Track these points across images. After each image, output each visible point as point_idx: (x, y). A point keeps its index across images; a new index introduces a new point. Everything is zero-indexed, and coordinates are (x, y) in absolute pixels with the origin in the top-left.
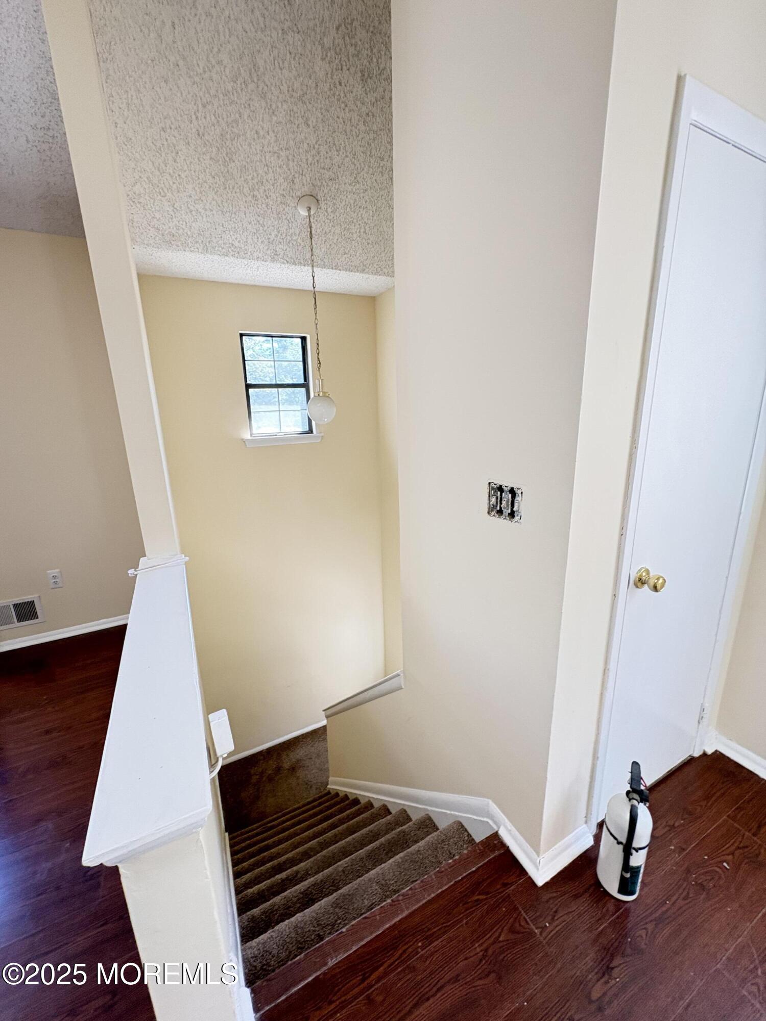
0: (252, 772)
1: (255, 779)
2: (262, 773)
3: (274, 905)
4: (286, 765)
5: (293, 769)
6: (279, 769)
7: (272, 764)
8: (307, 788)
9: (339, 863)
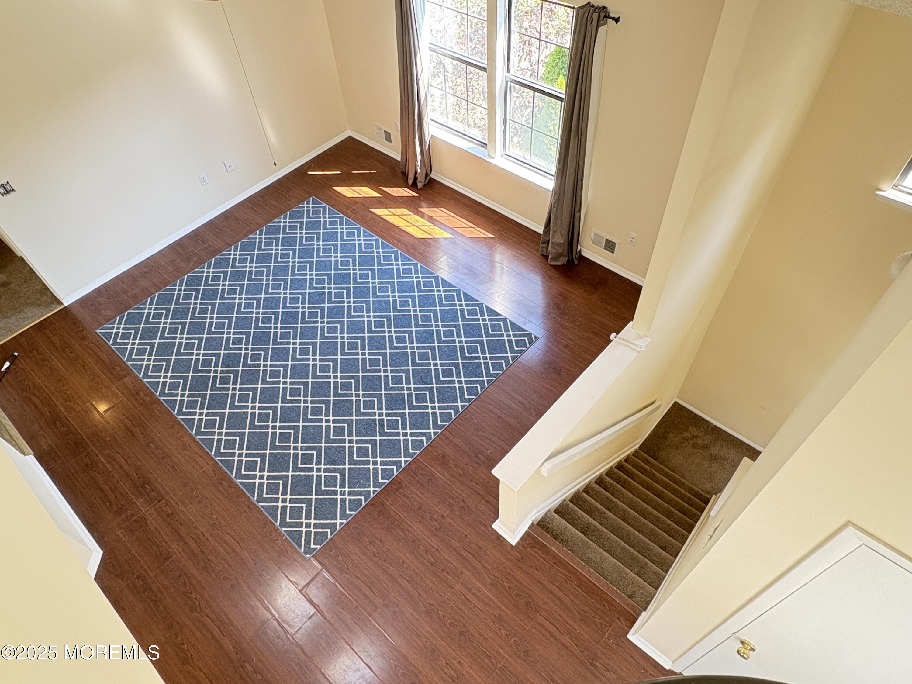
0: (690, 429)
1: (686, 434)
2: (696, 437)
3: (575, 512)
4: (714, 451)
5: (714, 458)
6: (706, 447)
7: (707, 440)
8: (707, 479)
9: (611, 534)
